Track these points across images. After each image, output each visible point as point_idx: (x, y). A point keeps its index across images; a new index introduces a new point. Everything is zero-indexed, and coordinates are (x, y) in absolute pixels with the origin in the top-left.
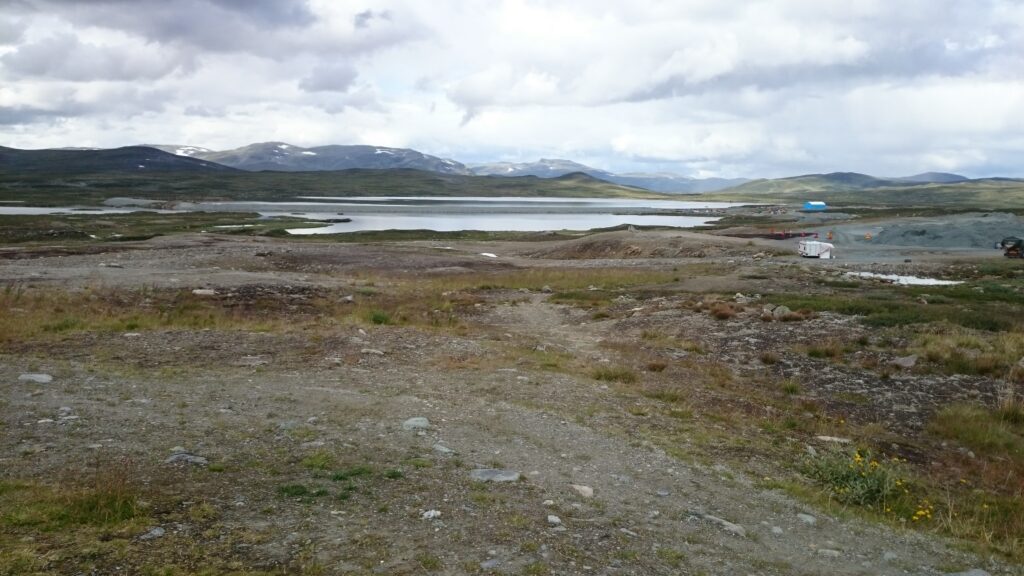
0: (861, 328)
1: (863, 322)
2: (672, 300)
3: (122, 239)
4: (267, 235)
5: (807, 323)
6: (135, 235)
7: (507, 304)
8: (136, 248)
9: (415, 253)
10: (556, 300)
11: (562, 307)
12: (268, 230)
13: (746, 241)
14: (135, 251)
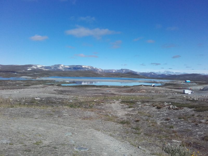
0: (193, 112)
1: (194, 110)
2: (149, 104)
3: (24, 86)
4: (57, 86)
5: (180, 110)
6: (27, 85)
7: (109, 103)
8: (27, 88)
9: (90, 90)
10: (121, 103)
11: (122, 104)
12: (57, 85)
13: (171, 89)
14: (26, 89)
